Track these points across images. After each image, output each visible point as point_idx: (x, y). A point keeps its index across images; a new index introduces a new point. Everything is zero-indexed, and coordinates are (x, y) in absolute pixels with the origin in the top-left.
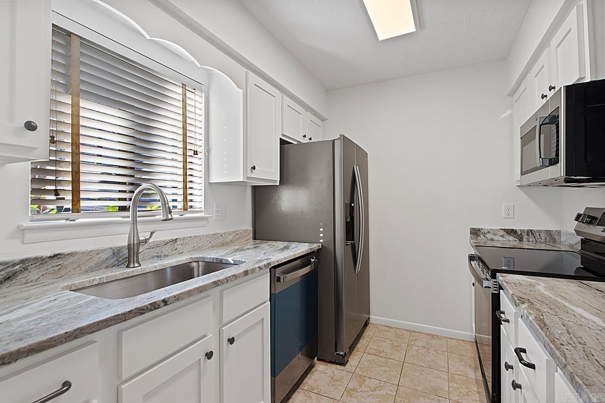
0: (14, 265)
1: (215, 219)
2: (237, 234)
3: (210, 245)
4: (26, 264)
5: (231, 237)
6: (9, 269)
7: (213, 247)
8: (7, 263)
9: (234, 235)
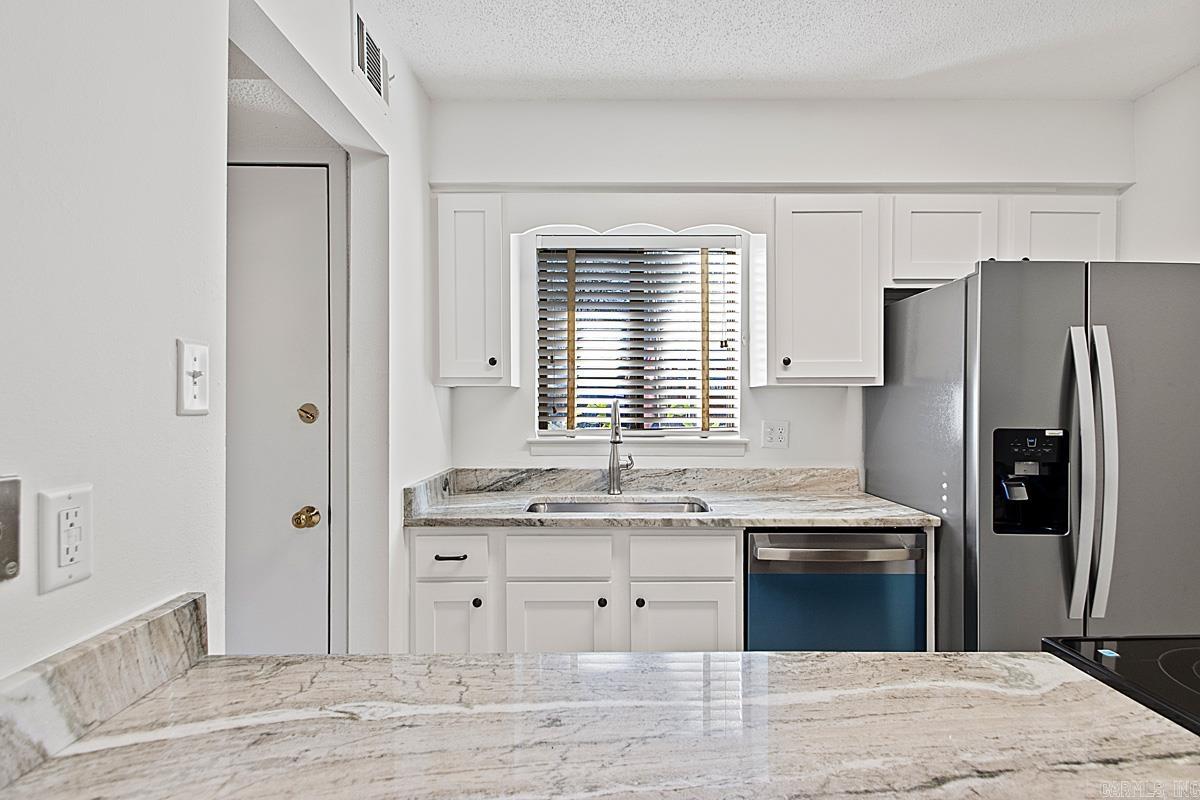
0: (522, 473)
1: (762, 445)
2: (813, 476)
3: (746, 486)
4: (530, 473)
5: (798, 479)
6: (519, 476)
7: (752, 490)
8: (517, 470)
9: (804, 476)
